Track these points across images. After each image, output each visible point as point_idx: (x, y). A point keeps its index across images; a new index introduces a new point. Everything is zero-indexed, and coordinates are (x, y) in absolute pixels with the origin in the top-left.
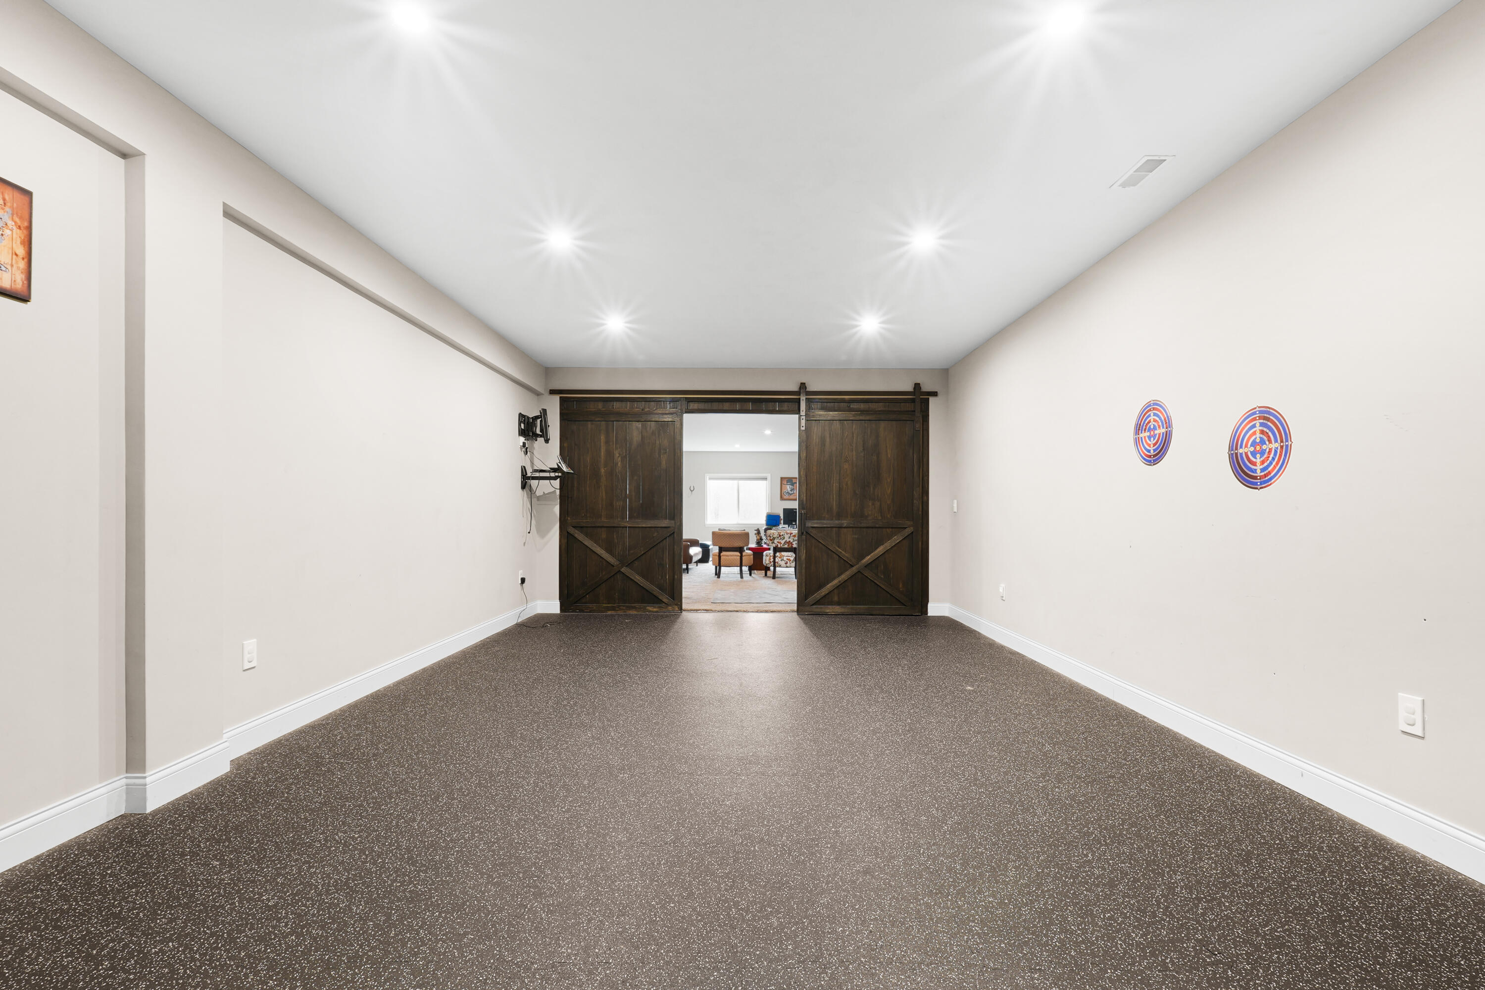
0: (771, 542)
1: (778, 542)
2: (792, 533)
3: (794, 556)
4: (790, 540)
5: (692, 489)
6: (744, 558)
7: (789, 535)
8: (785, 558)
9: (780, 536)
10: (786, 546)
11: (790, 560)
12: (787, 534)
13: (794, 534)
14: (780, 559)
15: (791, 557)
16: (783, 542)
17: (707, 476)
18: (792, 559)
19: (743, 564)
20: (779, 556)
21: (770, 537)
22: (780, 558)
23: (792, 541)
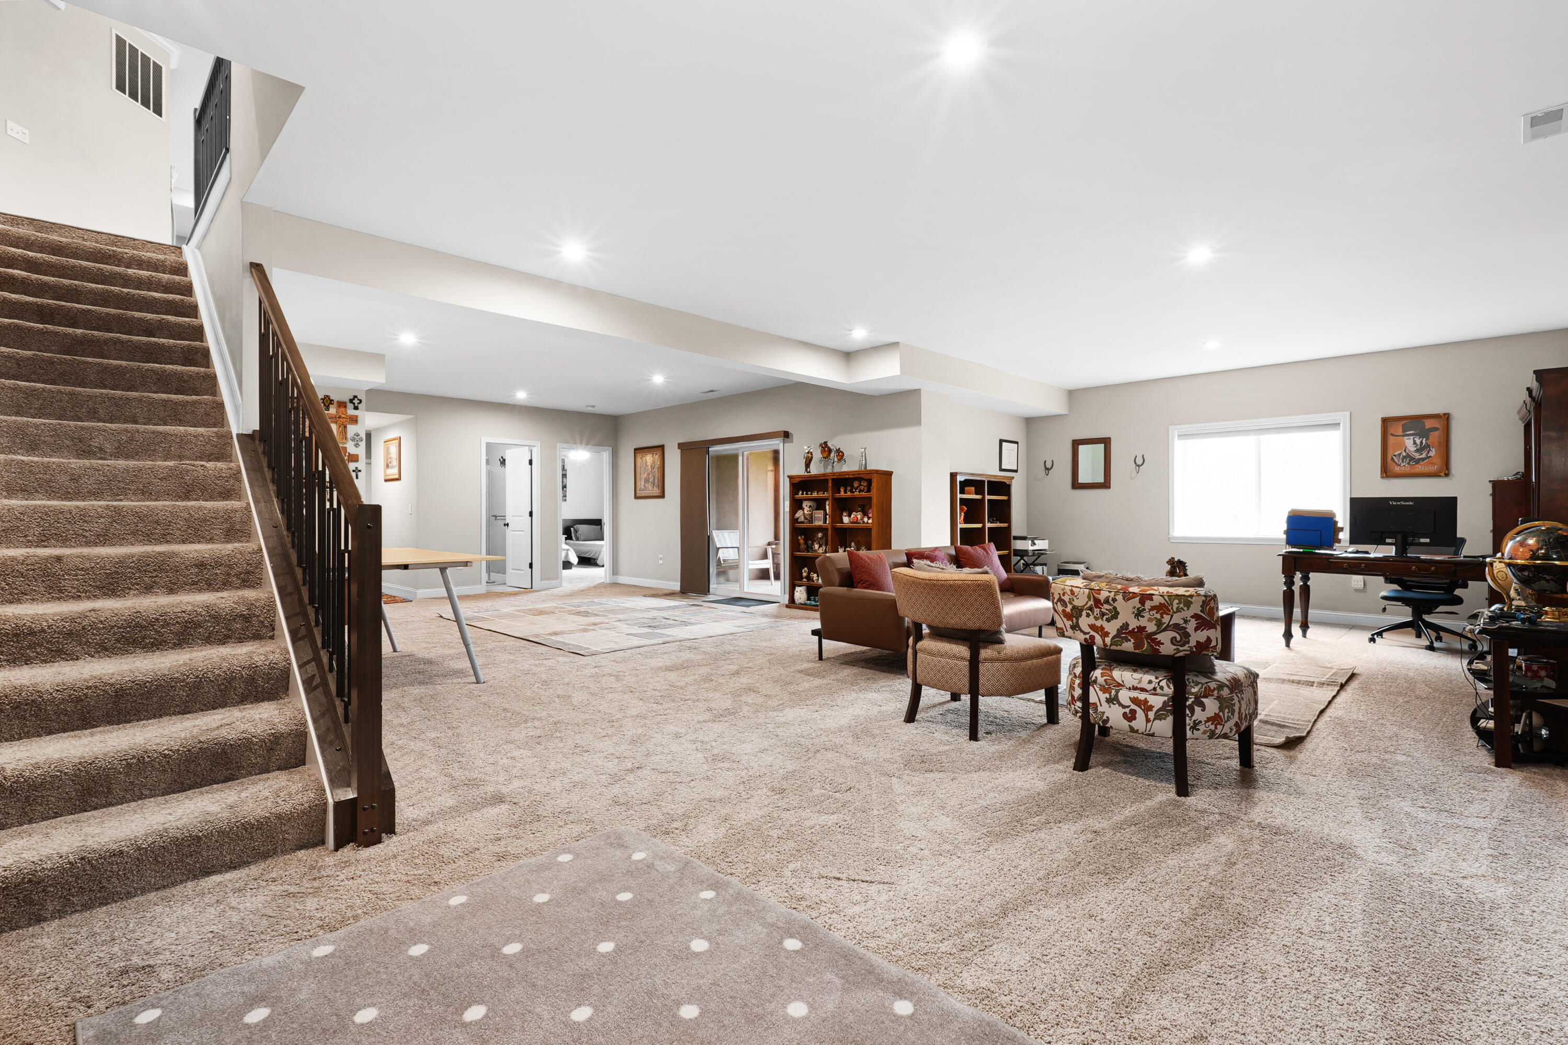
0: (1068, 623)
1: (1092, 627)
2: (1150, 597)
3: (1169, 690)
4: (1143, 622)
5: (1139, 461)
6: (983, 668)
7: (1136, 602)
8: (1125, 696)
9: (1097, 602)
10: (1128, 646)
11: (1147, 708)
12: (1128, 596)
13: (1157, 600)
14: (1104, 697)
15: (1154, 692)
16: (1112, 628)
17: (1174, 431)
18: (1157, 702)
19: (982, 689)
20: (1101, 680)
21: (1064, 604)
22: (1104, 690)
23: (1151, 628)
